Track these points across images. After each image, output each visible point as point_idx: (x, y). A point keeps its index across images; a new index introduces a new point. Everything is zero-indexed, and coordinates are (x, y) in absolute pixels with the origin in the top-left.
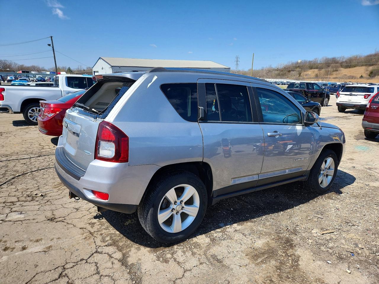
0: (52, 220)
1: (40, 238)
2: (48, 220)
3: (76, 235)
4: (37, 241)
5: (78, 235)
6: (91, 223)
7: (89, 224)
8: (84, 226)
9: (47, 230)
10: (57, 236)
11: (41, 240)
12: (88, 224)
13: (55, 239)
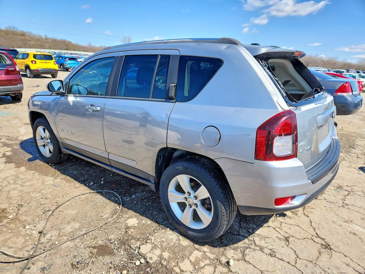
0: (327, 247)
1: (351, 235)
2: (331, 249)
3: (317, 214)
4: (355, 234)
5: (316, 214)
6: (294, 214)
7: (296, 215)
8: (303, 216)
9: (340, 237)
10: (334, 225)
11: (350, 233)
12: (298, 215)
13: (338, 224)
